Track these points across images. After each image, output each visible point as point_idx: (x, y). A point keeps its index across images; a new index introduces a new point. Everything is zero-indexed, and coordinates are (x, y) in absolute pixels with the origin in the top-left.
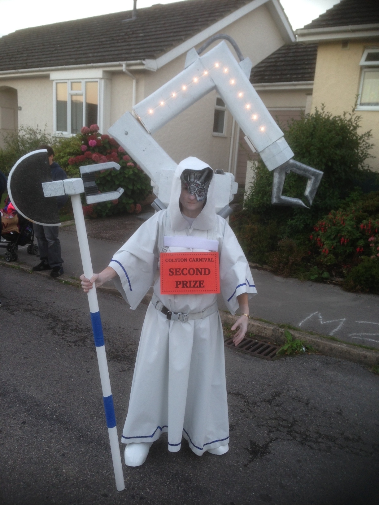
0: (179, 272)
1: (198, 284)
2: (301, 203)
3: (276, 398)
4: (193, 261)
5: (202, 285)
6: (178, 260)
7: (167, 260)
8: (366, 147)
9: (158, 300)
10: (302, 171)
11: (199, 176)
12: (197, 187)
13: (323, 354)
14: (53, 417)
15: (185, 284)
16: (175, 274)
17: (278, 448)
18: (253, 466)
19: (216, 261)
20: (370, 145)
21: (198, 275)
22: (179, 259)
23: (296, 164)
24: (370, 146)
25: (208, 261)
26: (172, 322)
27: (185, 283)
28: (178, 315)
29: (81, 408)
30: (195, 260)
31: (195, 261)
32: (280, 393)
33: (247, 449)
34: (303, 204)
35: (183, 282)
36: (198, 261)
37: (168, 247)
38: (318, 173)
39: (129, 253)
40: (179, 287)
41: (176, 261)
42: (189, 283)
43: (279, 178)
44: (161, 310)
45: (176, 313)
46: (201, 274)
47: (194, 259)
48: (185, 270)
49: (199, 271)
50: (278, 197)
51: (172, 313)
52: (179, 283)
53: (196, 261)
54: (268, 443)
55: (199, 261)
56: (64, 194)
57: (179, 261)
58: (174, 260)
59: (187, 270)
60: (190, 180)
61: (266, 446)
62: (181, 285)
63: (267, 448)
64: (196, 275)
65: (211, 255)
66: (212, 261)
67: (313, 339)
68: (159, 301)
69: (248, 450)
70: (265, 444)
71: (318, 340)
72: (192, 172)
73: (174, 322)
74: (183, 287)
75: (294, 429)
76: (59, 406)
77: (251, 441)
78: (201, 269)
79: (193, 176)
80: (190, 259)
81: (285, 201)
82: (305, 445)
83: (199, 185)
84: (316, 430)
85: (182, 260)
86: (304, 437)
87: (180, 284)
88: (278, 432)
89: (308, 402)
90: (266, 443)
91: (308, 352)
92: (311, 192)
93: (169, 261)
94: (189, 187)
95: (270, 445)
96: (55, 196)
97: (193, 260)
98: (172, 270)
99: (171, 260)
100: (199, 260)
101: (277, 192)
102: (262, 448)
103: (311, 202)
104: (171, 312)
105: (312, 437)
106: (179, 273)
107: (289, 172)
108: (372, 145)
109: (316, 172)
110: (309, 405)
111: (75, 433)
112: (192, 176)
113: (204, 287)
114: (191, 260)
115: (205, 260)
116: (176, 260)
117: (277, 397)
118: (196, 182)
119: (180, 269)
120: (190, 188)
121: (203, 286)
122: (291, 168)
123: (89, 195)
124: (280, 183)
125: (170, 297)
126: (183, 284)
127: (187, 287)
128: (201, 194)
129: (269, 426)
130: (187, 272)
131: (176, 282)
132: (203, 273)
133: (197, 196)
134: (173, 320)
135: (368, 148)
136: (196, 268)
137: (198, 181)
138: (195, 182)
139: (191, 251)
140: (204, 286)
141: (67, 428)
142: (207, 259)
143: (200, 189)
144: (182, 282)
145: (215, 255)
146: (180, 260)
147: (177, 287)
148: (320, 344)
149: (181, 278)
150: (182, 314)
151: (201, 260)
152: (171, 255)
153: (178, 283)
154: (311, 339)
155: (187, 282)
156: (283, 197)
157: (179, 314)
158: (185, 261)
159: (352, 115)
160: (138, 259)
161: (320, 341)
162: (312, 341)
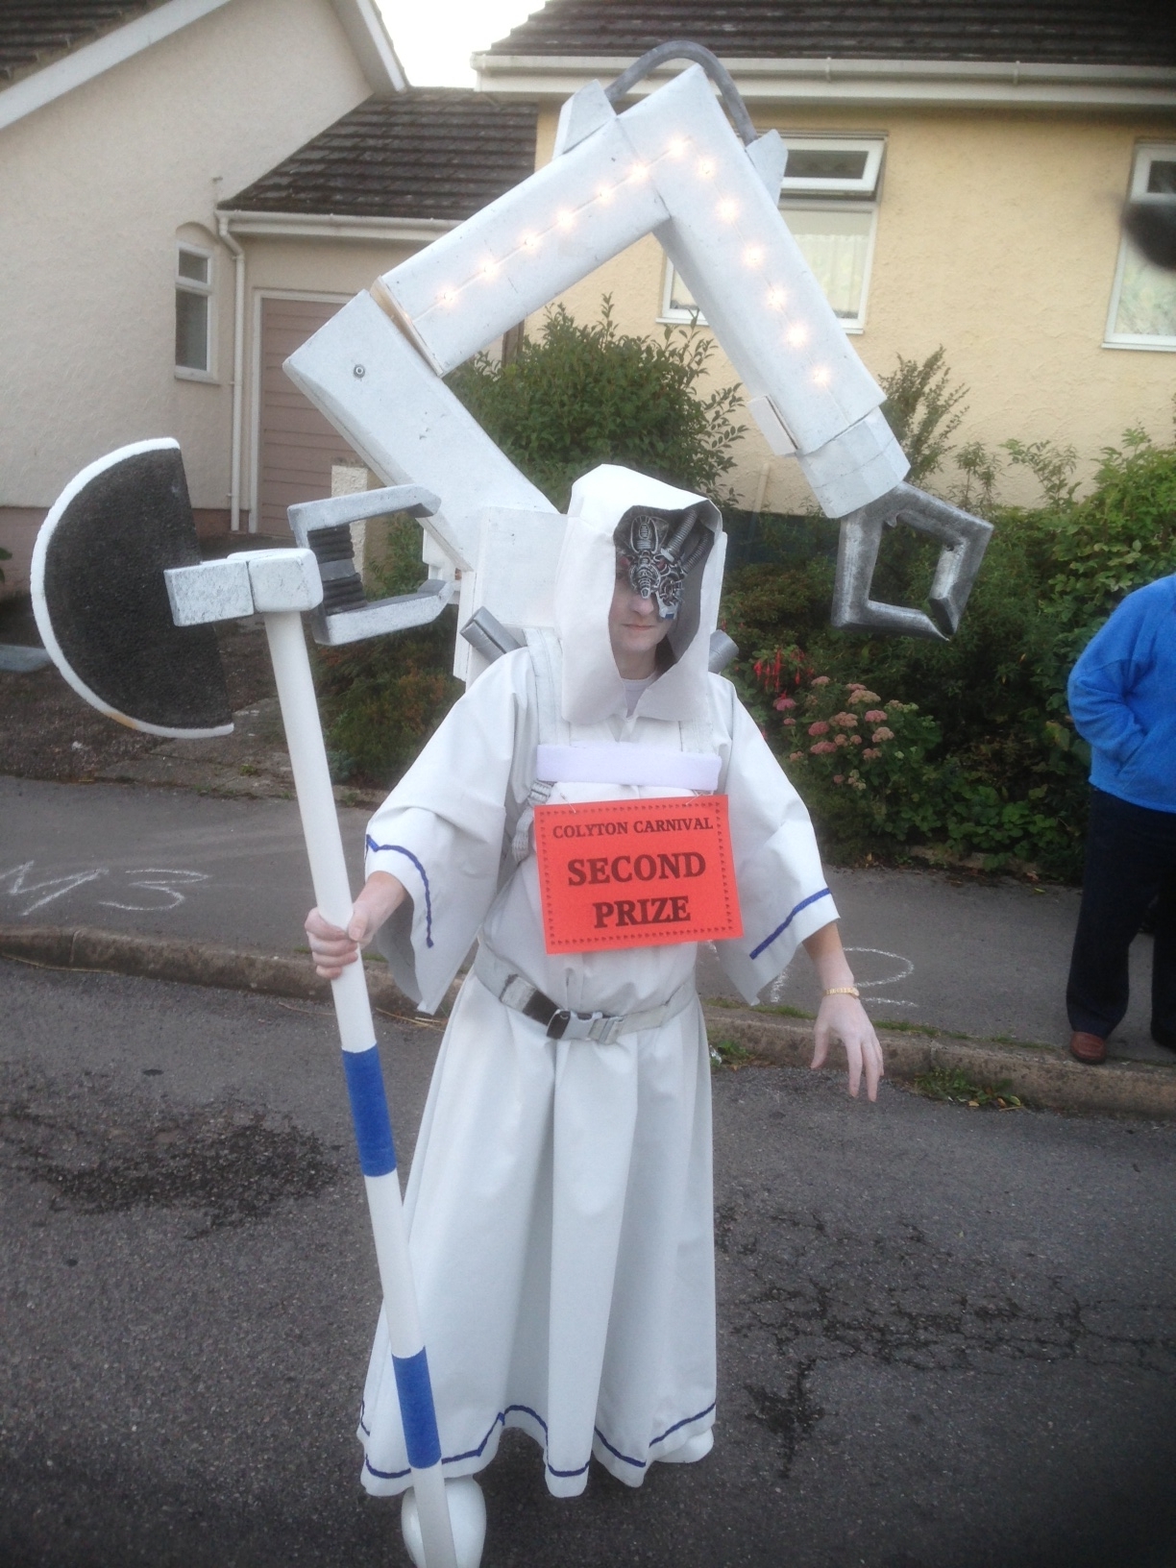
0: (602, 870)
1: (668, 910)
2: (928, 625)
3: (729, 1229)
4: (646, 831)
5: (682, 914)
6: (595, 831)
7: (560, 832)
8: (727, 435)
9: (511, 972)
10: (934, 521)
11: (664, 531)
12: (659, 570)
13: (772, 1063)
14: (44, 1464)
15: (625, 913)
16: (589, 877)
17: (834, 1391)
18: (805, 1472)
19: (719, 826)
20: (737, 428)
21: (667, 877)
22: (600, 825)
23: (914, 496)
24: (736, 434)
25: (695, 828)
26: (564, 1046)
27: (626, 907)
28: (591, 1021)
29: (128, 1407)
30: (655, 828)
31: (653, 830)
32: (731, 1209)
33: (750, 1417)
34: (934, 629)
35: (620, 904)
36: (664, 830)
37: (552, 784)
38: (980, 526)
39: (433, 815)
40: (606, 926)
41: (591, 834)
42: (638, 906)
43: (864, 542)
44: (524, 1005)
45: (584, 1016)
46: (677, 875)
47: (649, 823)
48: (622, 864)
49: (669, 865)
50: (859, 606)
51: (573, 1015)
52: (605, 910)
53: (658, 830)
54: (799, 1383)
55: (668, 830)
56: (250, 611)
57: (600, 833)
58: (583, 830)
59: (629, 862)
60: (636, 546)
61: (799, 1393)
62: (615, 916)
63: (806, 1400)
64: (660, 877)
65: (703, 805)
66: (707, 827)
67: (738, 1022)
68: (516, 975)
69: (760, 1421)
70: (792, 1388)
71: (753, 1023)
72: (644, 519)
73: (571, 1048)
74: (621, 923)
75: (834, 1317)
76: (41, 1416)
77: (749, 1388)
78: (676, 856)
79: (646, 533)
80: (639, 824)
81: (879, 616)
82: (896, 1360)
83: (667, 561)
84: (893, 1305)
85: (611, 829)
86: (876, 1335)
87: (610, 912)
88: (802, 1337)
89: (818, 1220)
90: (793, 1383)
91: (730, 1063)
92: (957, 589)
93: (566, 831)
94: (632, 572)
95: (808, 1385)
96: (220, 618)
97: (647, 827)
98: (577, 866)
99: (573, 829)
100: (665, 826)
101: (856, 588)
102: (792, 1401)
103: (955, 622)
104: (567, 1014)
105: (898, 1332)
106: (604, 873)
107: (893, 523)
108: (742, 429)
109: (972, 524)
110: (829, 1230)
111: (165, 1508)
112: (644, 529)
113: (688, 918)
114: (639, 827)
115: (686, 824)
116: (590, 828)
117: (729, 1222)
118: (659, 552)
119: (605, 860)
120: (636, 573)
121: (685, 915)
122: (901, 509)
123: (336, 613)
124: (864, 557)
125: (570, 962)
126: (621, 913)
127: (634, 922)
128: (671, 593)
129: (765, 1324)
130: (631, 868)
131: (594, 909)
132: (683, 870)
133: (660, 601)
134: (567, 1039)
135: (731, 436)
136: (659, 856)
137: (664, 548)
138: (653, 553)
139: (635, 795)
140: (689, 915)
141: (125, 1496)
142: (690, 820)
143: (670, 576)
144: (615, 907)
145: (717, 804)
146: (603, 830)
147: (600, 924)
148: (759, 1033)
149: (613, 892)
150: (605, 1016)
151: (672, 824)
152: (571, 812)
153: (602, 910)
154: (732, 1022)
155: (632, 905)
156: (874, 606)
157: (595, 1016)
158: (622, 830)
159: (689, 337)
160: (458, 831)
161: (758, 1024)
162: (736, 1029)
